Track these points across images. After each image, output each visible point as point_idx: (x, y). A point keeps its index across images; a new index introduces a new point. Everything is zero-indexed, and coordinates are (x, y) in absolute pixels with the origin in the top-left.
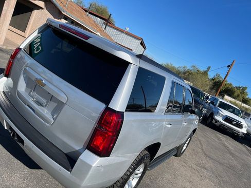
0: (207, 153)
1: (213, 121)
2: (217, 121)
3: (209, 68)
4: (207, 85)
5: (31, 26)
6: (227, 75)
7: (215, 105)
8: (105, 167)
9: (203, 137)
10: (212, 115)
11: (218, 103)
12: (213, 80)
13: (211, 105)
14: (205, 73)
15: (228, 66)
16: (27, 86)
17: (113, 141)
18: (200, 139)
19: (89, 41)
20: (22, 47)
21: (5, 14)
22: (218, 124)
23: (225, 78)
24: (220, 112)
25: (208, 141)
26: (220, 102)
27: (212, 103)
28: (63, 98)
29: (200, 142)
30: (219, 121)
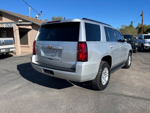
0: (145, 63)
1: (145, 48)
2: (146, 47)
3: (132, 23)
4: (135, 32)
5: (30, 40)
6: (142, 21)
7: (142, 39)
8: (88, 66)
9: (141, 57)
10: (142, 45)
11: (143, 37)
12: (137, 28)
13: (140, 40)
14: (131, 26)
15: (141, 15)
16: (44, 53)
17: (87, 54)
18: (139, 58)
19: (61, 22)
20: (36, 40)
21: (16, 39)
22: (148, 48)
23: (142, 23)
24: (146, 41)
25: (145, 58)
26: (144, 36)
27: (140, 38)
28: (61, 48)
29: (140, 60)
30: (148, 46)
